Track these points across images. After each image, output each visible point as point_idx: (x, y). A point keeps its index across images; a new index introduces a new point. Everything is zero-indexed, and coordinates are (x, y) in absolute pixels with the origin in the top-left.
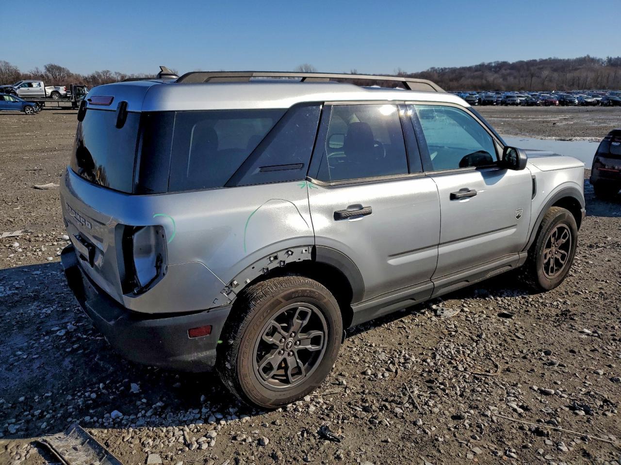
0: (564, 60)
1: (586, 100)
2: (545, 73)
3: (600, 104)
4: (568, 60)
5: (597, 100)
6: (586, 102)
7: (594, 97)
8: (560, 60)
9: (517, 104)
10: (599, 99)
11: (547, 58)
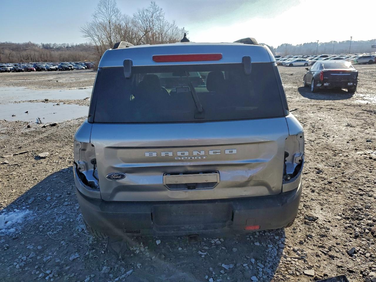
0: (16, 44)
1: (50, 67)
2: (7, 52)
3: (58, 70)
4: (18, 44)
5: (56, 68)
6: (51, 69)
7: (54, 65)
8: (14, 44)
9: (9, 71)
10: (57, 67)
11: (5, 42)
